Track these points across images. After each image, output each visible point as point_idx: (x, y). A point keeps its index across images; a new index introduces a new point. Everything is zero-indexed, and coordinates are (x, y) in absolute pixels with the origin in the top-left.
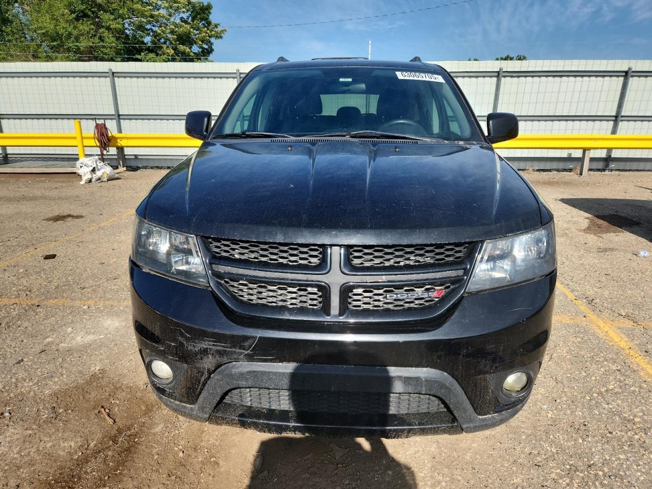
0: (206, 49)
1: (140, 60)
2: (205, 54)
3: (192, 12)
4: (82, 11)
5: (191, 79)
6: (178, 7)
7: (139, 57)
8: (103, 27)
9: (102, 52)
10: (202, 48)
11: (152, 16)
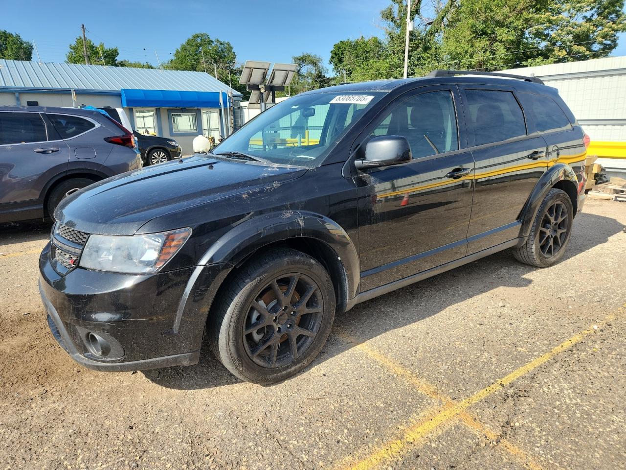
0: (609, 45)
1: (526, 66)
2: (607, 50)
3: (598, 8)
4: (482, 30)
5: (581, 79)
6: (581, 7)
7: (525, 63)
8: (497, 41)
9: (491, 64)
10: (604, 44)
11: (550, 22)
